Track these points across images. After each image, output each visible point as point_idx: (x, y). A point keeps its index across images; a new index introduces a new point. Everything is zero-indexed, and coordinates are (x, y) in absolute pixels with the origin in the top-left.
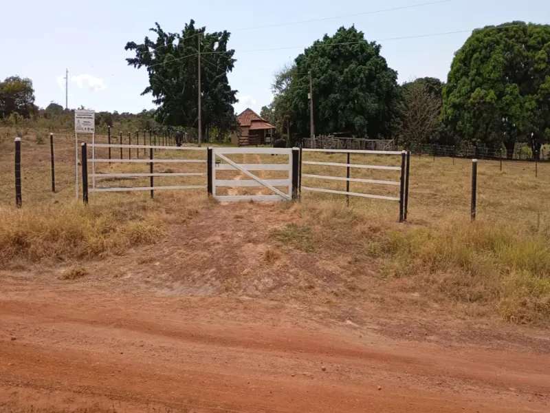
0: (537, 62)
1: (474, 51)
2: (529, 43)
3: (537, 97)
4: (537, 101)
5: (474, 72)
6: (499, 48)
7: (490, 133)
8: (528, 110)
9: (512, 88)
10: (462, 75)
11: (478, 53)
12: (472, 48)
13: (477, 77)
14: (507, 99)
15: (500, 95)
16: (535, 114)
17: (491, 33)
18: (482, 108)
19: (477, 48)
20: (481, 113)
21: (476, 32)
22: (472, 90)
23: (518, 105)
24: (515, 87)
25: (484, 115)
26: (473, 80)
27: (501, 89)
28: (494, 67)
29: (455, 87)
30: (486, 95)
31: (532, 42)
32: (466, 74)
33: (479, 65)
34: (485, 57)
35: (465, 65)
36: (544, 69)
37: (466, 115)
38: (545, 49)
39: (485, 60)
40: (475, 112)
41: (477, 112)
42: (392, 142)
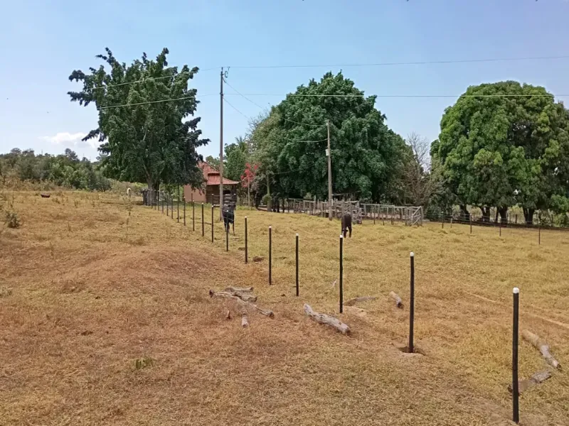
0: (540, 125)
1: (474, 109)
2: (527, 105)
3: (542, 161)
4: (543, 165)
5: (476, 131)
6: (501, 109)
7: (500, 198)
8: (534, 175)
9: (517, 151)
10: (460, 134)
11: (479, 112)
12: (471, 105)
13: (479, 138)
14: (514, 163)
15: (506, 158)
16: (541, 180)
17: (491, 92)
18: (490, 171)
19: (477, 107)
20: (489, 176)
21: (472, 90)
22: (474, 152)
23: (524, 169)
24: (521, 151)
25: (493, 179)
26: (475, 140)
27: (506, 151)
28: (499, 127)
29: (453, 146)
30: (492, 158)
31: (530, 103)
32: (464, 133)
33: (481, 125)
34: (487, 116)
35: (463, 124)
36: (548, 133)
37: (469, 178)
38: (546, 112)
39: (487, 119)
40: (481, 175)
41: (485, 175)
42: (420, 209)
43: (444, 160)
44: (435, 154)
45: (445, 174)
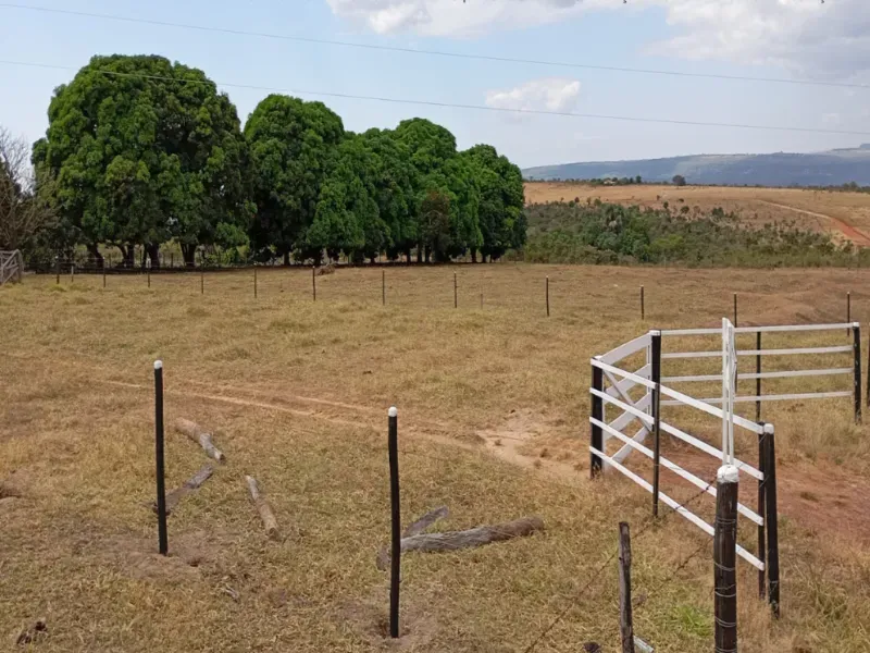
0: (199, 124)
1: (103, 93)
2: (181, 94)
3: (204, 176)
4: (205, 182)
5: (109, 127)
6: (145, 96)
7: (147, 231)
8: (194, 195)
9: (170, 160)
10: (83, 130)
11: (110, 98)
12: (98, 86)
13: (112, 138)
14: (164, 178)
15: (155, 171)
16: (203, 202)
17: (128, 68)
18: (132, 189)
19: (108, 89)
20: (130, 198)
21: (98, 63)
22: (106, 161)
23: (180, 187)
24: (175, 161)
25: (137, 202)
26: (106, 142)
27: (155, 161)
28: (142, 124)
29: (71, 149)
30: (134, 170)
31: (185, 92)
32: (89, 129)
33: (114, 118)
34: (123, 106)
35: (86, 114)
36: (210, 136)
37: (100, 201)
38: (206, 106)
39: (123, 110)
40: (118, 196)
41: (124, 197)
42: (17, 255)
43: (57, 172)
44: (41, 164)
45: (59, 195)
